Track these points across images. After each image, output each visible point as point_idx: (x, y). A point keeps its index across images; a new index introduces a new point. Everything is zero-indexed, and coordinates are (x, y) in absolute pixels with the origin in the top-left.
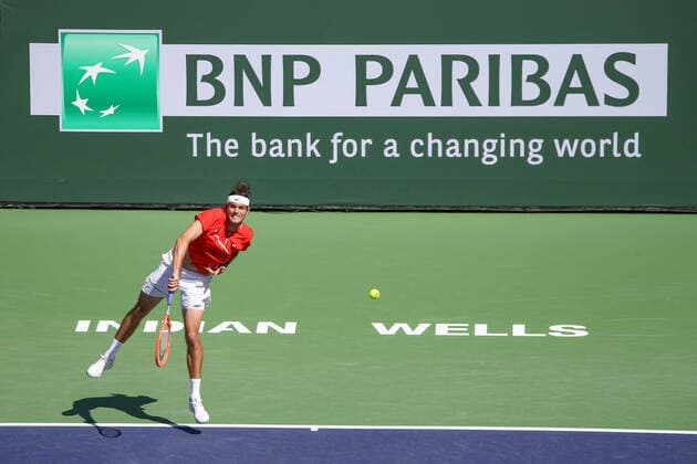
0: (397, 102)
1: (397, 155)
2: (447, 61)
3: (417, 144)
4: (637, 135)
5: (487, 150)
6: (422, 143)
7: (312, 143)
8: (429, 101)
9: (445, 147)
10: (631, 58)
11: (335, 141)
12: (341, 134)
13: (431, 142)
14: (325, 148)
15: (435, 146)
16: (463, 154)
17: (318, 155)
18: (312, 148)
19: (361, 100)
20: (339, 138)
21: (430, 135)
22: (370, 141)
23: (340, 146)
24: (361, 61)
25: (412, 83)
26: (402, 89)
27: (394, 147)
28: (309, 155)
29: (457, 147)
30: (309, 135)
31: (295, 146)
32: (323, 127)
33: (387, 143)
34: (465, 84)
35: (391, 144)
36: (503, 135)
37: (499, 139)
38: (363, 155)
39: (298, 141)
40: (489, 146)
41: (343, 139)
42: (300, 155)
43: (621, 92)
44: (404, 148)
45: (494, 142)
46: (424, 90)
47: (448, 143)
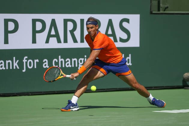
0: (47, 41)
1: (48, 67)
3: (55, 61)
4: (130, 55)
5: (80, 64)
6: (57, 61)
7: (15, 62)
8: (59, 41)
9: (65, 62)
11: (25, 61)
12: (26, 57)
13: (60, 60)
14: (21, 64)
15: (62, 62)
16: (72, 66)
17: (18, 68)
18: (15, 64)
19: (34, 41)
20: (26, 59)
21: (60, 57)
22: (38, 61)
23: (26, 63)
24: (34, 21)
25: (53, 32)
26: (49, 36)
27: (47, 63)
28: (15, 68)
29: (69, 63)
30: (14, 58)
31: (9, 63)
32: (19, 54)
33: (44, 61)
34: (72, 32)
35: (45, 62)
36: (85, 56)
37: (84, 58)
38: (35, 67)
39: (10, 61)
40: (81, 61)
41: (27, 59)
42: (11, 68)
43: (125, 36)
44: (50, 64)
45: (82, 59)
46: (57, 36)
47: (66, 61)
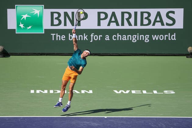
0: (109, 25)
1: (109, 40)
2: (123, 14)
3: (114, 36)
4: (175, 34)
6: (116, 36)
7: (85, 36)
8: (118, 25)
10: (173, 12)
11: (92, 36)
12: (93, 34)
13: (118, 36)
14: (89, 38)
16: (127, 39)
17: (87, 40)
18: (85, 38)
19: (99, 24)
20: (93, 35)
21: (118, 34)
22: (101, 36)
24: (99, 14)
25: (113, 19)
26: (110, 21)
27: (108, 37)
28: (85, 40)
29: (125, 37)
30: (85, 34)
31: (81, 37)
32: (88, 32)
33: (106, 36)
34: (128, 20)
35: (107, 37)
36: (138, 34)
38: (100, 39)
40: (134, 37)
41: (94, 35)
42: (82, 39)
43: (171, 22)
44: (111, 38)
45: (136, 36)
46: (116, 21)
47: (123, 36)
